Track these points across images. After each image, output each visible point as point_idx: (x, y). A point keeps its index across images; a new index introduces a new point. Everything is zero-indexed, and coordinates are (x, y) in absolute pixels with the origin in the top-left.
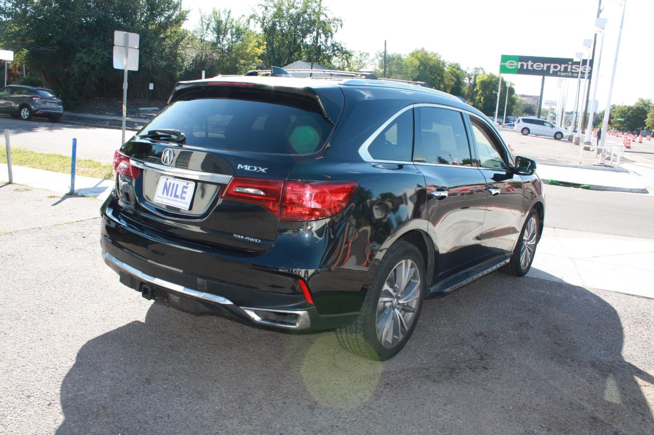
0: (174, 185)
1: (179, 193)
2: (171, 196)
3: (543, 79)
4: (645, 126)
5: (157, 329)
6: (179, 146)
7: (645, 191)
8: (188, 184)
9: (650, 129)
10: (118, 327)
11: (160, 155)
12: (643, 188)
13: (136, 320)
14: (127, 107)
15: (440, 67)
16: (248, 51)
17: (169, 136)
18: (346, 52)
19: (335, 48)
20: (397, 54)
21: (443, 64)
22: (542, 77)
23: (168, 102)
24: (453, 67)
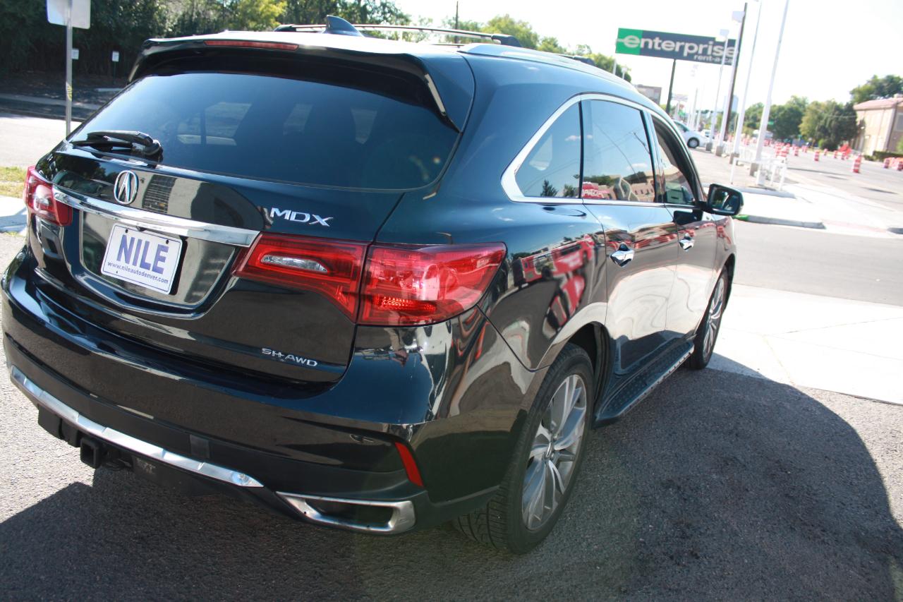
0: (140, 241)
1: (150, 259)
2: (135, 264)
3: (674, 64)
4: (799, 133)
5: (115, 500)
6: (149, 166)
7: (821, 226)
8: (167, 242)
9: (806, 138)
10: (40, 499)
11: (112, 179)
12: (818, 221)
13: (77, 480)
14: (74, 86)
15: (530, 41)
16: (260, 9)
17: (130, 146)
18: (401, 16)
19: (386, 10)
20: (473, 22)
21: (536, 38)
22: (672, 60)
23: (130, 79)
24: (549, 43)
